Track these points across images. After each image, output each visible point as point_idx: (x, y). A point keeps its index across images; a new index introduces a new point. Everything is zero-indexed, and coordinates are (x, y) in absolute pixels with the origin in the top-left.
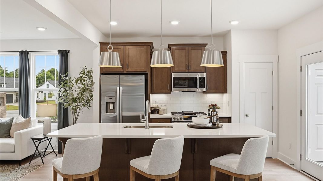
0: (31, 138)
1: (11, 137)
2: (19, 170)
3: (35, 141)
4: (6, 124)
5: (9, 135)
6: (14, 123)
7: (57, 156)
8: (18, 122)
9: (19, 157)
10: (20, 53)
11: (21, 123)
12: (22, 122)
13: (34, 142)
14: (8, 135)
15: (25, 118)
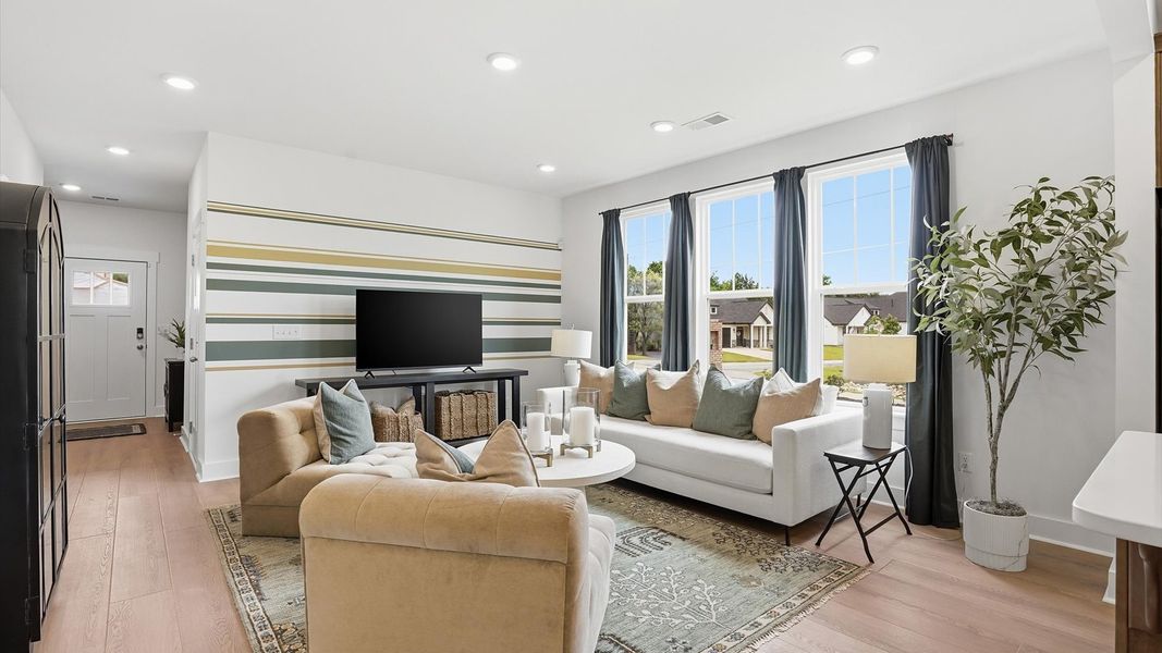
0: (826, 454)
1: (755, 438)
2: (790, 569)
3: (839, 465)
4: (742, 393)
5: (750, 432)
6: (765, 392)
7: (909, 533)
8: (779, 393)
9: (787, 514)
10: (776, 180)
11: (789, 398)
12: (793, 393)
13: (837, 472)
14: (747, 429)
15: (797, 380)
